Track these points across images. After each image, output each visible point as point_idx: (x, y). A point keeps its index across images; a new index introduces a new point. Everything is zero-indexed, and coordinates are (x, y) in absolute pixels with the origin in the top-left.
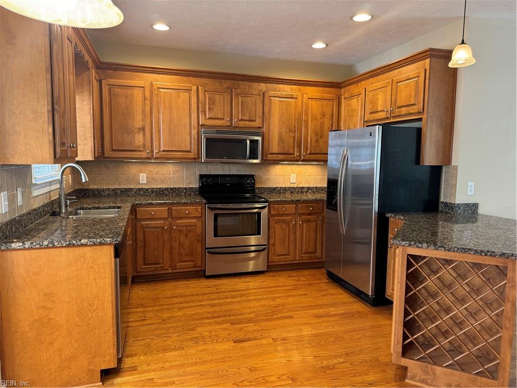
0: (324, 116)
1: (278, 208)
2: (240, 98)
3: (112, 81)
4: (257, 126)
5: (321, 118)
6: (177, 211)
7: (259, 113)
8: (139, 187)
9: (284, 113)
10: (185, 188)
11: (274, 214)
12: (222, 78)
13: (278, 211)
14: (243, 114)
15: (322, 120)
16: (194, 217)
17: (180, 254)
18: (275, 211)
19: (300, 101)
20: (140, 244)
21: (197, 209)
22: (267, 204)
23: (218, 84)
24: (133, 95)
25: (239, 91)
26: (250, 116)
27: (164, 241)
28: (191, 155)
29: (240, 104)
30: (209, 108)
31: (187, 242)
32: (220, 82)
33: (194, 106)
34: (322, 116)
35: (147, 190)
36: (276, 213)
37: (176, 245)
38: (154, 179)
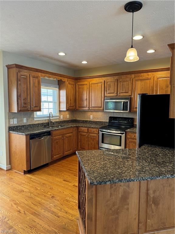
0: (168, 87)
1: (131, 135)
2: (121, 83)
3: (79, 83)
4: (129, 95)
5: (166, 88)
6: (90, 130)
7: (130, 88)
8: (90, 120)
9: (143, 88)
10: (105, 122)
11: (129, 138)
12: (114, 76)
13: (131, 136)
14: (122, 90)
15: (167, 89)
16: (96, 133)
17: (91, 147)
18: (129, 136)
19: (152, 80)
20: (80, 140)
21: (97, 130)
22: (124, 132)
23: (113, 78)
24: (84, 88)
25: (121, 80)
26: (126, 90)
27: (86, 141)
28: (101, 109)
29: (121, 86)
30: (108, 89)
31: (93, 143)
32: (114, 77)
33: (103, 89)
34: (166, 87)
35: (92, 121)
36: (130, 137)
37: (90, 143)
38: (95, 118)
